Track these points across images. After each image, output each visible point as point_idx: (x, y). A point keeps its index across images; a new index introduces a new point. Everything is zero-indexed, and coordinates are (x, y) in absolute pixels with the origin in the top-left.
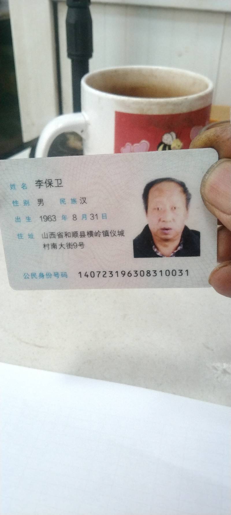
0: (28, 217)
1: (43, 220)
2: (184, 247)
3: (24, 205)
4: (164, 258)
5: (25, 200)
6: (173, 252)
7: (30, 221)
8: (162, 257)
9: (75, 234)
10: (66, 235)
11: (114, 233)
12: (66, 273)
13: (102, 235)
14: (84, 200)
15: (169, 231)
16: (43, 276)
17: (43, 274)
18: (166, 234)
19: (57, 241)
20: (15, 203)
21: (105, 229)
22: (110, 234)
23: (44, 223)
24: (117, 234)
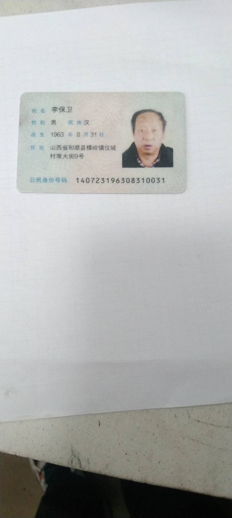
0: (42, 133)
1: (53, 135)
2: (161, 160)
3: (41, 124)
4: (146, 168)
5: (42, 121)
6: (152, 164)
7: (43, 136)
8: (144, 167)
9: (77, 147)
10: (70, 148)
11: (108, 147)
12: (66, 178)
13: (98, 149)
14: (87, 122)
15: (150, 147)
16: (46, 180)
17: (46, 178)
18: (148, 150)
19: (63, 152)
20: (34, 122)
21: (101, 145)
22: (104, 148)
23: (54, 138)
24: (110, 148)
